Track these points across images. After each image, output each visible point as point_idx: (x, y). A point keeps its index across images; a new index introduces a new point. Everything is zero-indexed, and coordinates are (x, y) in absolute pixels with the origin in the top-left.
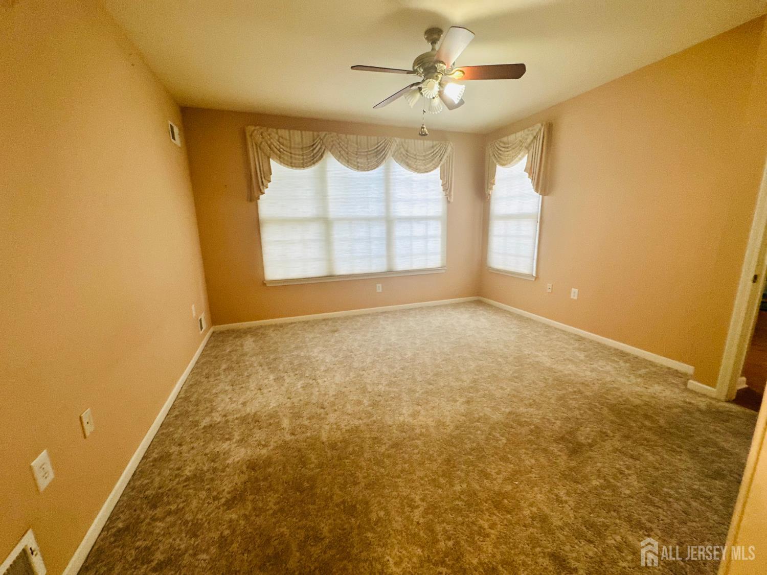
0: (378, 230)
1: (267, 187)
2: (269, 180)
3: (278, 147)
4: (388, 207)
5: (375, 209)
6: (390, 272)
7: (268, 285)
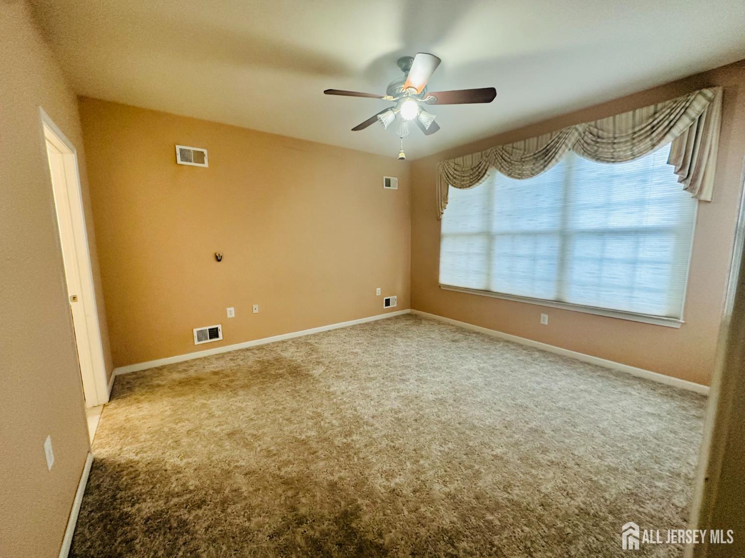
0: (547, 248)
1: (445, 208)
2: (446, 201)
3: (452, 173)
4: (564, 218)
5: (545, 222)
6: (559, 301)
7: (442, 288)
